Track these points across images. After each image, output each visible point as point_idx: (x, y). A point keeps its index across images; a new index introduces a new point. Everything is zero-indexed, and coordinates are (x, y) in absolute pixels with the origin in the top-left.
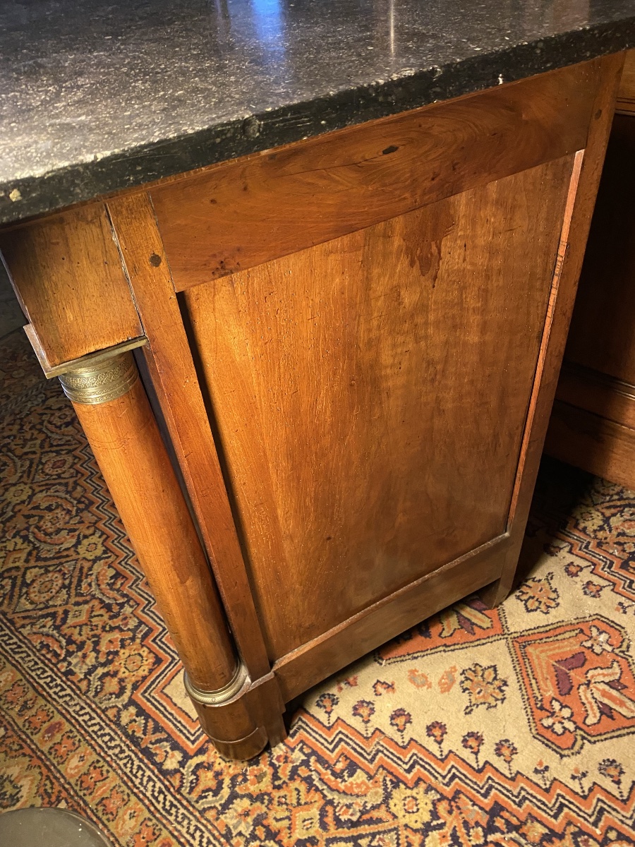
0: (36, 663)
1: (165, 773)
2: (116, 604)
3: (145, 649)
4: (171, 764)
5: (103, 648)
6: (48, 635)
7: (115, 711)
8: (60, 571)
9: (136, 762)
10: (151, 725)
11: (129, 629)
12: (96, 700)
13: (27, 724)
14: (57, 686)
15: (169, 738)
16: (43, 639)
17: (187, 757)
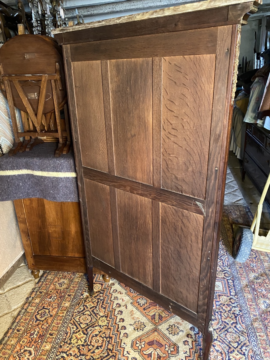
0: (247, 321)
1: (233, 281)
2: (218, 314)
3: (220, 299)
4: (231, 281)
5: (229, 309)
6: (240, 324)
7: (235, 296)
8: (226, 337)
9: (237, 287)
10: (230, 288)
11: (220, 306)
12: (238, 302)
13: (256, 311)
14: (245, 311)
15: (228, 284)
16: (242, 324)
17: (227, 280)
